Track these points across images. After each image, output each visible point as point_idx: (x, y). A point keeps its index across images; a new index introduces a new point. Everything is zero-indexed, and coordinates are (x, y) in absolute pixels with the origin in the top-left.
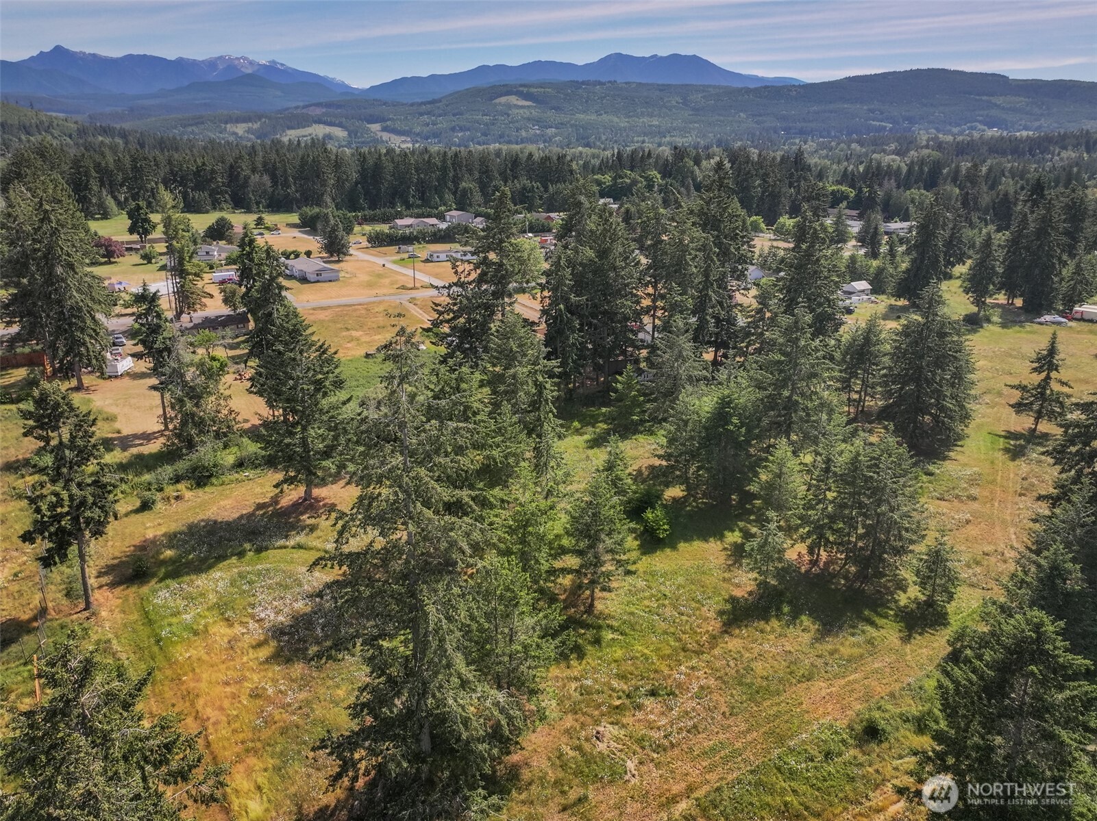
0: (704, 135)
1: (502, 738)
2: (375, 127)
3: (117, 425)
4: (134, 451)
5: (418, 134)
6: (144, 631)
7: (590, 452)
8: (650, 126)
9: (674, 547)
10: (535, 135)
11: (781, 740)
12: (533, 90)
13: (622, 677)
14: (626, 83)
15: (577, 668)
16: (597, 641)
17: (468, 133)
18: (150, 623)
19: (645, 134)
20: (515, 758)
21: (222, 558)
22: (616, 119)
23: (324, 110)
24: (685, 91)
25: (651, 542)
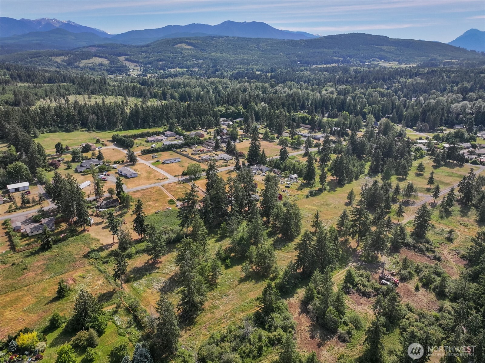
0: (266, 64)
1: (201, 304)
2: (122, 58)
3: (101, 242)
4: (110, 250)
5: (142, 63)
6: (135, 292)
7: (216, 244)
8: (243, 59)
9: (232, 268)
10: (194, 64)
11: (244, 301)
12: (192, 41)
13: (220, 293)
14: (233, 37)
15: (213, 292)
16: (216, 287)
17: (164, 62)
18: (135, 290)
19: (241, 64)
20: (203, 307)
21: (143, 276)
22: (229, 56)
23: (97, 49)
24: (258, 41)
25: (227, 267)
